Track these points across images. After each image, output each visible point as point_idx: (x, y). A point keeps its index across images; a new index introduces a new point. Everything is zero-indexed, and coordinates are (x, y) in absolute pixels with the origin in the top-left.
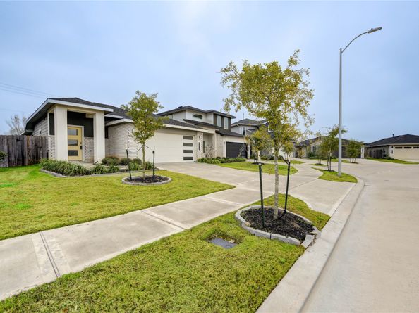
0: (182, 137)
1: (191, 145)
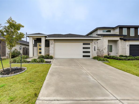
0: (82, 44)
1: (89, 48)
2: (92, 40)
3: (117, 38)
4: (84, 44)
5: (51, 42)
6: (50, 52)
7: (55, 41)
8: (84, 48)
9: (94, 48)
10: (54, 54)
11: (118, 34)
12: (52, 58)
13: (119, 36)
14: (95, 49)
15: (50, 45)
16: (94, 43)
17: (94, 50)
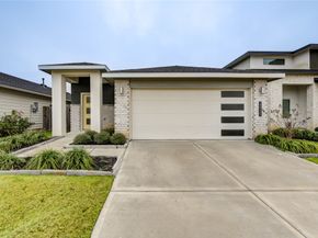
2: (252, 80)
3: (309, 80)
4: (225, 94)
5: (119, 88)
6: (117, 120)
7: (133, 85)
8: (224, 107)
9: (257, 105)
10: (130, 127)
11: (308, 68)
12: (121, 141)
13: (311, 75)
14: (260, 110)
15: (118, 99)
16: (257, 92)
17: (257, 113)
